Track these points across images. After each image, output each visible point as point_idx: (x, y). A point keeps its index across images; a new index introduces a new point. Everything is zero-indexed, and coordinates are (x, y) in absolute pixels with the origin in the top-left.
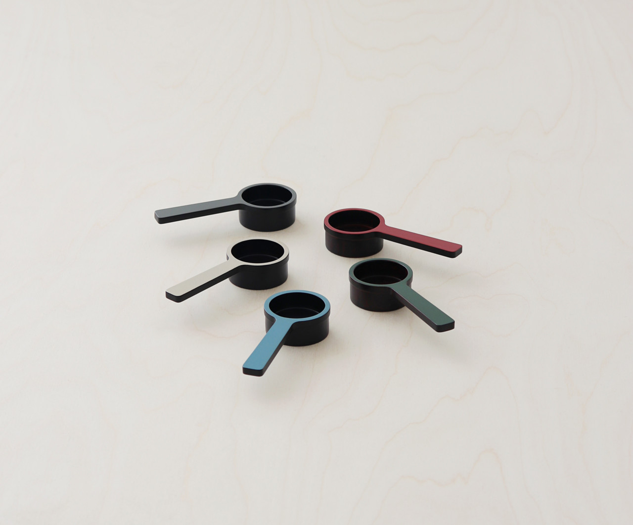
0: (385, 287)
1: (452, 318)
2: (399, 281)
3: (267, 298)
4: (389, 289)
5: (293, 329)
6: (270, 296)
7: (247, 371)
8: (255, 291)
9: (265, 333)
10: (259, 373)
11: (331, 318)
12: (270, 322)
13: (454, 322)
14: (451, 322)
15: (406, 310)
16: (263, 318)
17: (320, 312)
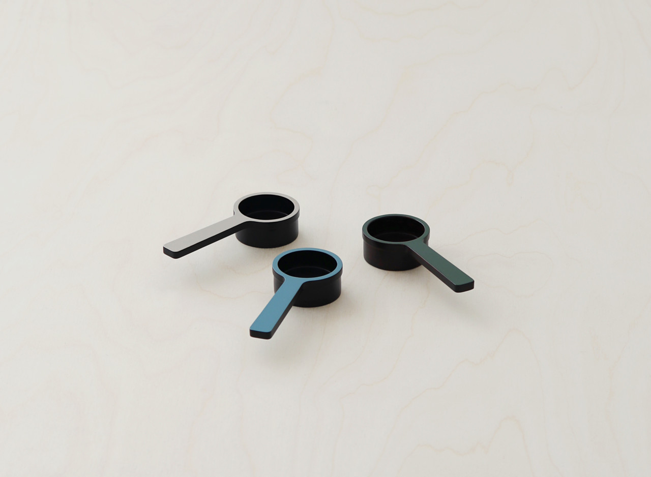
0: (400, 245)
1: (472, 278)
2: (415, 238)
3: (276, 256)
4: (405, 246)
5: (304, 288)
6: (279, 254)
7: (254, 334)
8: (263, 249)
9: (273, 294)
10: (267, 336)
11: (343, 278)
12: (279, 281)
13: (473, 282)
14: (471, 281)
15: (423, 269)
16: (272, 278)
17: (331, 271)
